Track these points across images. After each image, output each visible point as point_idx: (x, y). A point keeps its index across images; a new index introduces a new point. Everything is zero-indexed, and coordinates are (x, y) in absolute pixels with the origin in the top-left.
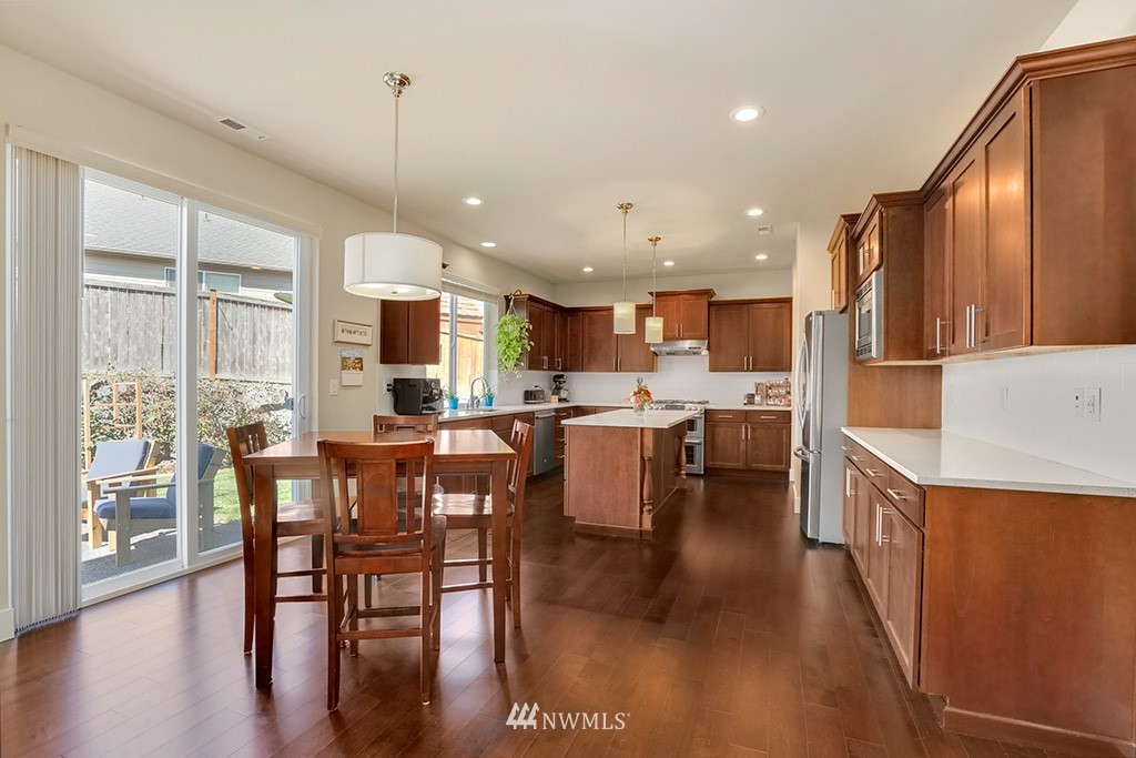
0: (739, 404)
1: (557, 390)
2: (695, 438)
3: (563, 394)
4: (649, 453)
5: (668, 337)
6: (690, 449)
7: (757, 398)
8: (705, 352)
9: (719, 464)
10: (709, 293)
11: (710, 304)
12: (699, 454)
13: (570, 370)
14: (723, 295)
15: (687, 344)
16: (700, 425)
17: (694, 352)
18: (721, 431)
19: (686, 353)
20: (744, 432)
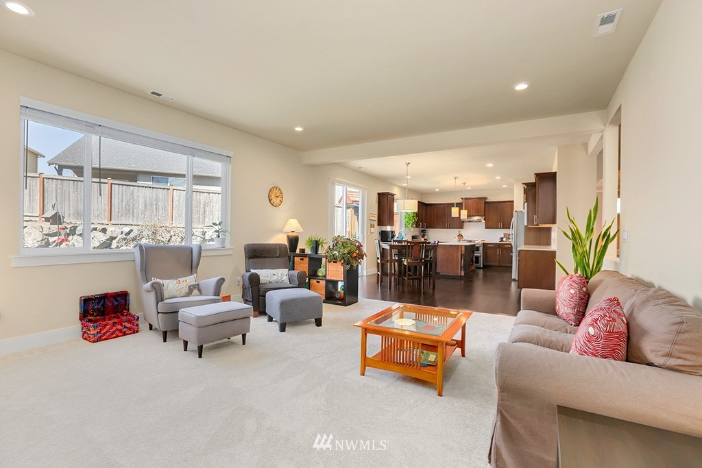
0: (497, 241)
1: (423, 236)
2: (479, 253)
3: (426, 237)
4: (463, 253)
5: (469, 216)
6: (477, 258)
7: (504, 239)
8: (483, 221)
9: (489, 264)
10: (485, 198)
11: (485, 203)
12: (481, 259)
13: (429, 228)
14: (491, 199)
15: (476, 218)
16: (481, 249)
17: (480, 221)
18: (489, 251)
19: (476, 221)
20: (499, 252)
